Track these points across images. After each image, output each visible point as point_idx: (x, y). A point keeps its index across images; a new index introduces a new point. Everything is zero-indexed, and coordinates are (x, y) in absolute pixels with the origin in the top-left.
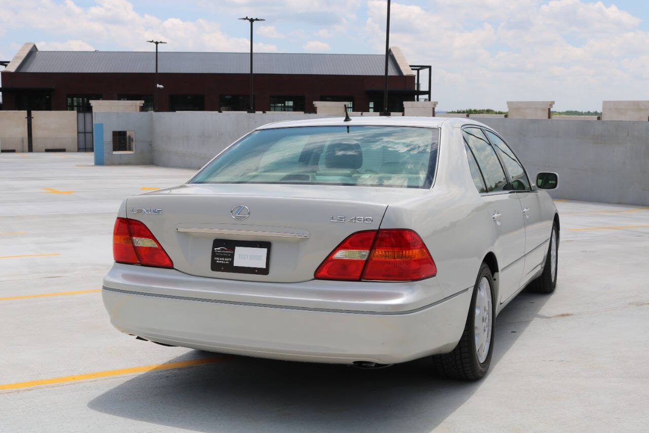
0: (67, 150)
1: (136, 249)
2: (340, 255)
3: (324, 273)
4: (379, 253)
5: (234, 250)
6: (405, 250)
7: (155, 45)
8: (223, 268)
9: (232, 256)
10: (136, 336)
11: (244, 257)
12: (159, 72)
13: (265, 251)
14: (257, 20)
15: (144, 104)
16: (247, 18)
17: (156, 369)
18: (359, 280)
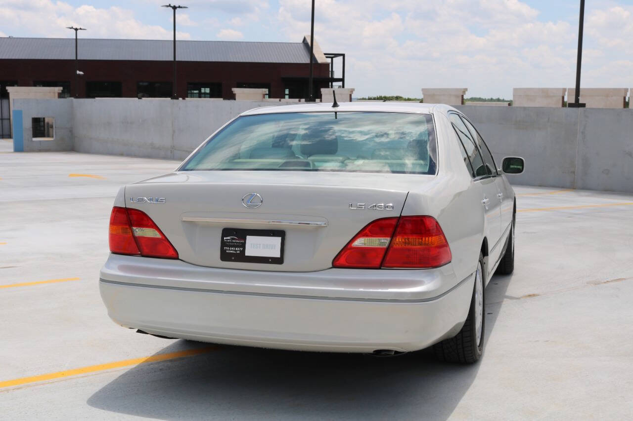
1: (136, 240)
2: (359, 243)
3: (342, 261)
4: (399, 240)
5: (245, 239)
6: (426, 236)
7: (74, 31)
8: (233, 258)
9: (243, 246)
10: (137, 330)
11: (255, 246)
12: (78, 58)
13: (279, 239)
14: (179, 7)
15: (62, 91)
16: (170, 6)
17: (146, 361)
18: (379, 268)
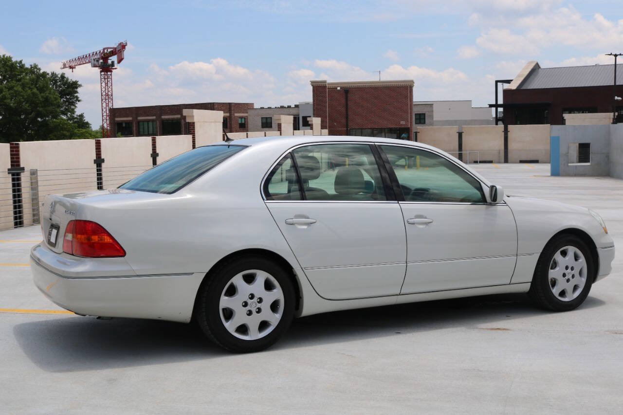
0: (540, 161)
5: (52, 231)
9: (51, 235)
12: (617, 84)
15: (617, 116)
18: (72, 254)
